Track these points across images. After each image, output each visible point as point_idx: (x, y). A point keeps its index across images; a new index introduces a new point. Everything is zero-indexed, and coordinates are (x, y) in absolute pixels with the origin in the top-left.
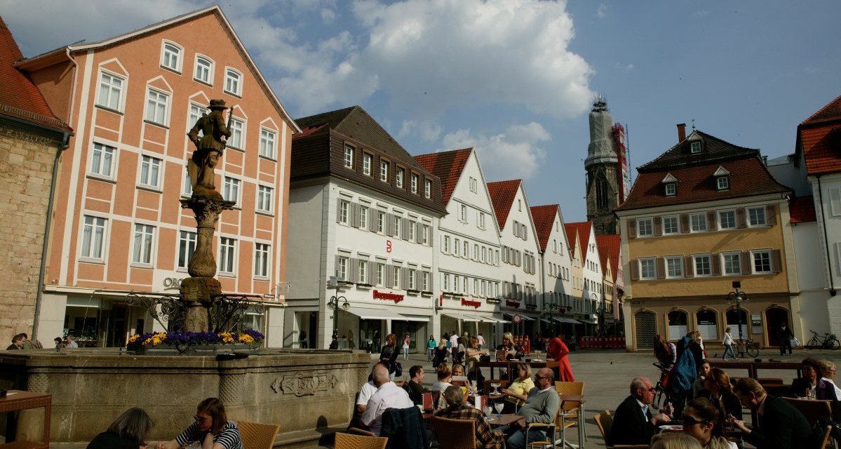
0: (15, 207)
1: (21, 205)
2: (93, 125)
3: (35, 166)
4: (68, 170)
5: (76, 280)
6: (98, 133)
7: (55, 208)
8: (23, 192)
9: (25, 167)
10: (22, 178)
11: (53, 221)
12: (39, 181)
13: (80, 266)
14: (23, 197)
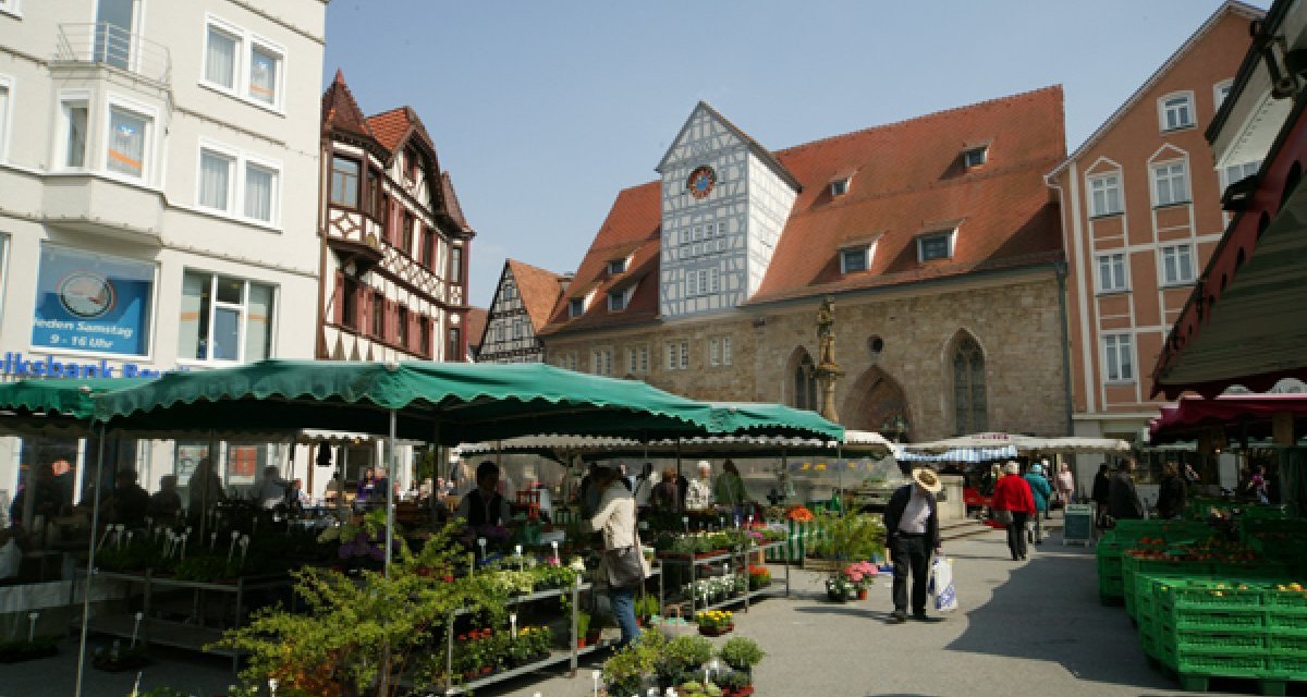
0: (1034, 345)
1: (1040, 342)
2: (1092, 240)
3: (1044, 302)
4: (1075, 296)
5: (1105, 405)
6: (1098, 246)
7: (1070, 338)
8: (1039, 330)
9: (1035, 307)
10: (1035, 317)
11: (1071, 351)
12: (1050, 315)
13: (1108, 391)
14: (1040, 335)
